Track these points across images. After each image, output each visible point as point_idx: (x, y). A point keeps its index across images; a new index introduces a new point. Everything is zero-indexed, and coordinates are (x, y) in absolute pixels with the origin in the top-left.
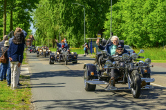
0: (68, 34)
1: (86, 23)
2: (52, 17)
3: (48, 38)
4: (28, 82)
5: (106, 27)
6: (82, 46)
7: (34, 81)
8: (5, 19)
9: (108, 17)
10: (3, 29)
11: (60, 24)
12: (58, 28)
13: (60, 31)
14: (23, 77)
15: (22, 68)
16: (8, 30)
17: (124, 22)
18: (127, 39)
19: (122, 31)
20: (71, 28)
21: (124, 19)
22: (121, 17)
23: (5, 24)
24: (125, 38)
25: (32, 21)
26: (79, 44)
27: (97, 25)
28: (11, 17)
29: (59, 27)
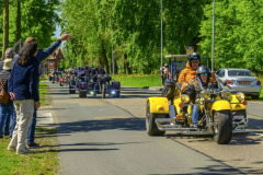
0: (128, 46)
1: (164, 25)
2: (97, 14)
3: (90, 56)
4: (52, 141)
5: (203, 32)
6: (156, 72)
7: (63, 139)
8: (7, 17)
9: (207, 14)
10: (3, 36)
11: (114, 28)
12: (110, 34)
13: (113, 41)
14: (42, 130)
15: (39, 113)
16: (12, 38)
17: (239, 23)
18: (245, 59)
19: (234, 41)
20: (134, 36)
21: (238, 17)
22: (234, 13)
23: (7, 27)
24: (242, 55)
25: (58, 20)
26: (150, 66)
27: (186, 29)
28: (19, 12)
29: (112, 33)
